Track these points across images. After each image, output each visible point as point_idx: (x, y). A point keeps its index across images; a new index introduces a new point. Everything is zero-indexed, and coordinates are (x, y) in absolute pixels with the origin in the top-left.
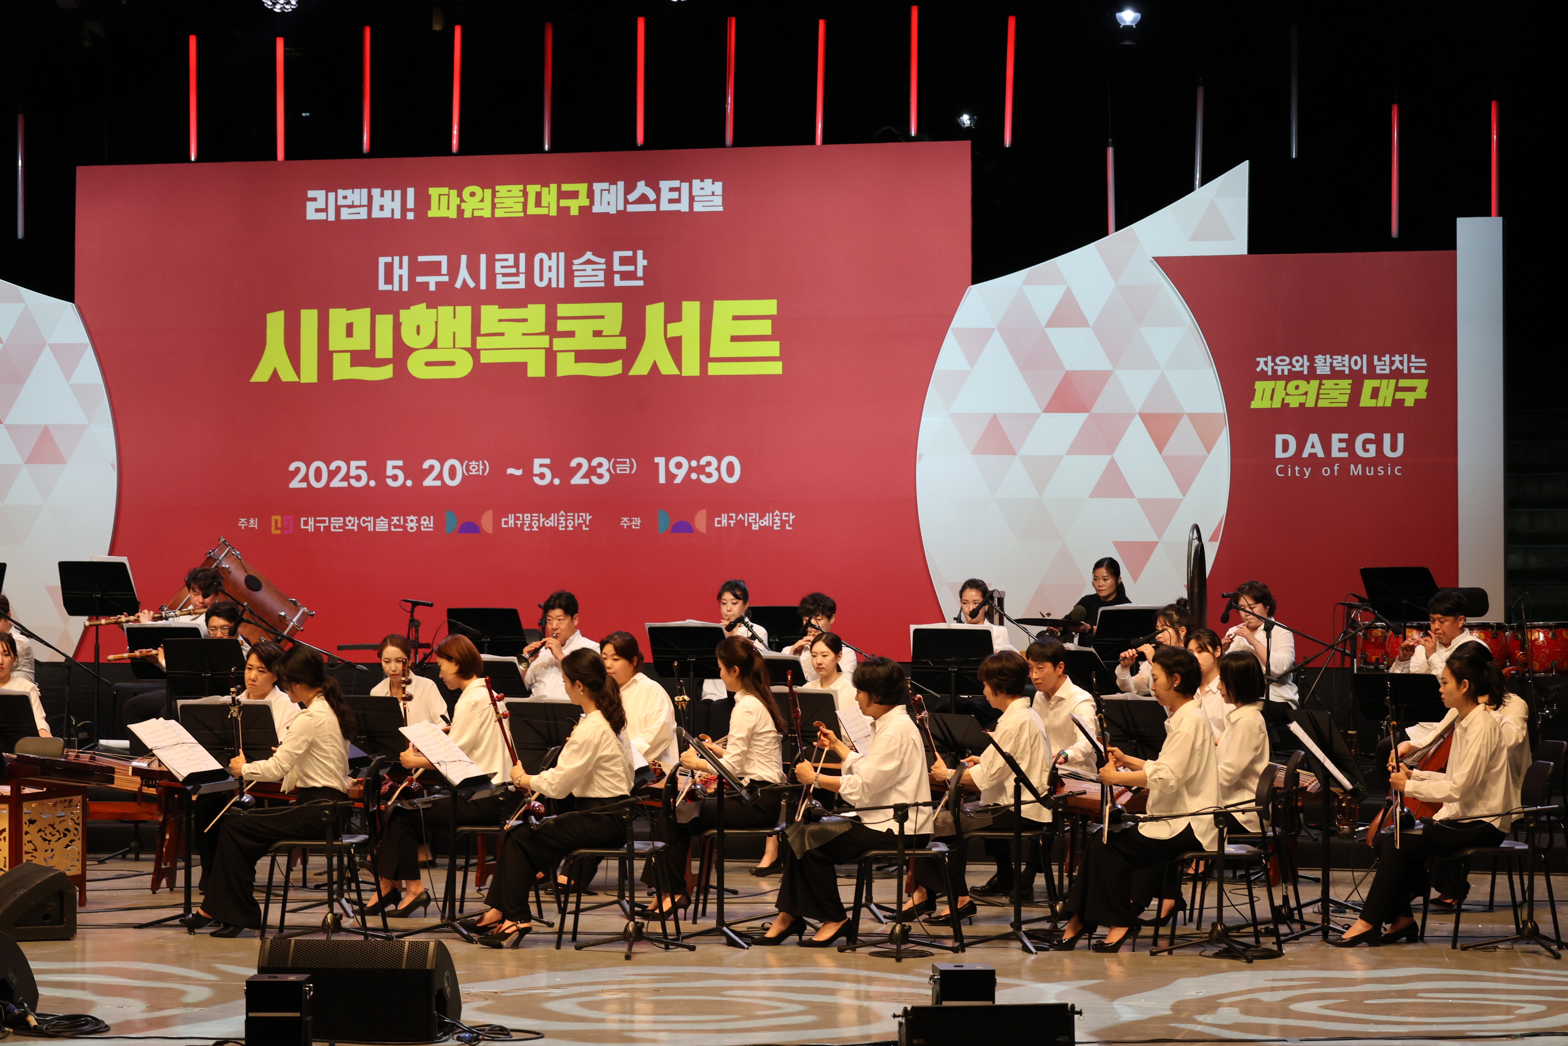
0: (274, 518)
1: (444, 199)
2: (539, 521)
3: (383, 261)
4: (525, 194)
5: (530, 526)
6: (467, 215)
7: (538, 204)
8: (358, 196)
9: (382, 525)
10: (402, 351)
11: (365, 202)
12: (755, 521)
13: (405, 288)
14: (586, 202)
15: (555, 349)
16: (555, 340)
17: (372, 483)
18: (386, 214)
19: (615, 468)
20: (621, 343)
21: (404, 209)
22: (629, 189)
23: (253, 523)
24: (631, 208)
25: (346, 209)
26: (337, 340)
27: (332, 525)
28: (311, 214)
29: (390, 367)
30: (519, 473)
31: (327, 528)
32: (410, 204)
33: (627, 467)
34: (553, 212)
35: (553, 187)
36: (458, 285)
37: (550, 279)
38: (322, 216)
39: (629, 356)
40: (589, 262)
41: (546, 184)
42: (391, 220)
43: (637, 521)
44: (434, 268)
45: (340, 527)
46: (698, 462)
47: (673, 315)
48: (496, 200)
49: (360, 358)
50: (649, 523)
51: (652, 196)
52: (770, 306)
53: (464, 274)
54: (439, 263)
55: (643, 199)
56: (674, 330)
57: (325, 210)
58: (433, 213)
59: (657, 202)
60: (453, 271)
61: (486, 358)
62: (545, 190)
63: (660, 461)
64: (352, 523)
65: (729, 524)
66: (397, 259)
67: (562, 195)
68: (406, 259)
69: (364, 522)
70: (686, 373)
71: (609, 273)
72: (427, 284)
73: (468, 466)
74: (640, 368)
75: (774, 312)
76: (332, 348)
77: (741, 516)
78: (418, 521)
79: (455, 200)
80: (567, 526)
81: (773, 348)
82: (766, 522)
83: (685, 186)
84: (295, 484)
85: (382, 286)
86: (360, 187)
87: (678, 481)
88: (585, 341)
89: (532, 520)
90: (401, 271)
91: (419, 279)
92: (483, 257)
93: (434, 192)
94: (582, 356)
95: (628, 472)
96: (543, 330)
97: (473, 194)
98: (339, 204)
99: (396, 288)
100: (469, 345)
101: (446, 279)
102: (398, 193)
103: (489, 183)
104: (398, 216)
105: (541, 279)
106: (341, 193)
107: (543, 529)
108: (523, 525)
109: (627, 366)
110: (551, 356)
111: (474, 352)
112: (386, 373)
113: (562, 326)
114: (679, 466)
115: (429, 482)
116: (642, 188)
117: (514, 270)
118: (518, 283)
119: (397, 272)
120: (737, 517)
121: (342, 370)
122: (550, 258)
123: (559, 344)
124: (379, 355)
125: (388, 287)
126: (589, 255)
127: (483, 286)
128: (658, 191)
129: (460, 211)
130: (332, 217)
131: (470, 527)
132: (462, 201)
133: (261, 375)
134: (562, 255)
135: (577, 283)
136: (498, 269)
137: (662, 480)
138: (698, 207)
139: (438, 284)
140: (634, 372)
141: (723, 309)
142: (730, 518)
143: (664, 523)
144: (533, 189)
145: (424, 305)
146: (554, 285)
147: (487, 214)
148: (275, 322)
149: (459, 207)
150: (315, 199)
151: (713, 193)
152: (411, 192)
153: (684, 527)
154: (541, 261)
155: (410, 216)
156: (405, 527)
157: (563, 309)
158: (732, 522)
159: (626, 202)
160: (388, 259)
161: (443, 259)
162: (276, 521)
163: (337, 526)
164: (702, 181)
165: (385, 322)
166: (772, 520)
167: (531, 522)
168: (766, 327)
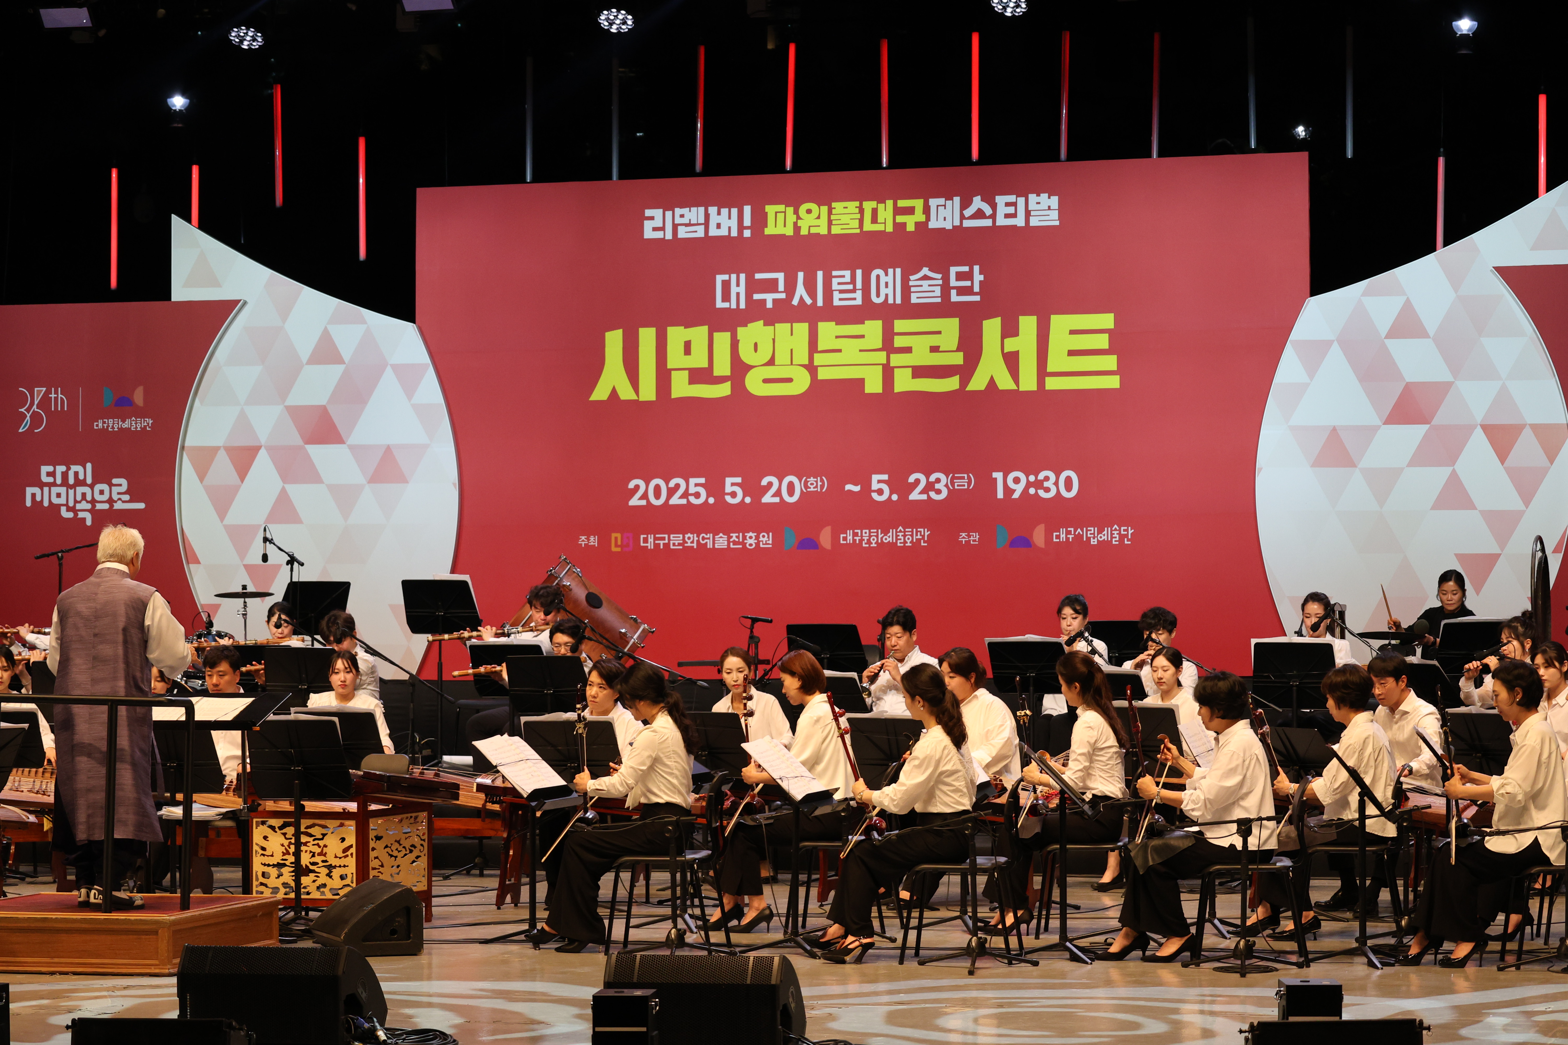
0: (614, 535)
1: (781, 217)
2: (877, 536)
3: (720, 278)
4: (861, 211)
5: (869, 542)
6: (804, 232)
7: (874, 220)
8: (695, 214)
9: (721, 542)
10: (740, 369)
11: (702, 220)
12: (1094, 536)
13: (743, 306)
14: (922, 218)
15: (892, 365)
16: (892, 356)
17: (711, 500)
18: (723, 232)
19: (953, 484)
20: (958, 359)
21: (741, 227)
22: (965, 205)
23: (593, 541)
24: (967, 224)
25: (684, 227)
26: (675, 358)
27: (672, 542)
28: (649, 233)
29: (728, 385)
30: (857, 489)
31: (667, 545)
32: (747, 222)
33: (964, 482)
34: (890, 228)
35: (890, 203)
36: (795, 302)
37: (887, 295)
38: (659, 235)
39: (966, 371)
40: (926, 278)
41: (882, 201)
42: (729, 237)
43: (975, 537)
44: (771, 286)
45: (679, 544)
46: (1036, 478)
47: (1010, 330)
48: (832, 217)
49: (698, 376)
50: (988, 537)
51: (988, 211)
52: (1107, 320)
53: (801, 291)
54: (776, 281)
55: (979, 214)
56: (1011, 344)
57: (663, 229)
58: (769, 231)
59: (993, 217)
60: (790, 289)
61: (823, 374)
62: (881, 206)
63: (998, 476)
64: (691, 540)
65: (1067, 539)
66: (734, 277)
67: (898, 211)
68: (743, 277)
69: (704, 538)
70: (1022, 388)
71: (946, 288)
72: (764, 301)
73: (806, 482)
74: (978, 383)
75: (1111, 325)
76: (670, 366)
77: (1079, 530)
78: (757, 538)
79: (791, 218)
80: (905, 542)
81: (1110, 362)
82: (1104, 537)
83: (1021, 201)
84: (635, 501)
85: (720, 304)
86: (698, 205)
87: (1016, 495)
88: (922, 357)
89: (870, 536)
90: (738, 288)
91: (756, 297)
92: (820, 274)
93: (770, 209)
94: (919, 372)
95: (966, 487)
96: (880, 346)
97: (809, 211)
98: (676, 222)
99: (734, 306)
100: (807, 362)
101: (783, 296)
102: (734, 211)
103: (825, 199)
104: (734, 233)
105: (878, 295)
106: (678, 211)
107: (881, 545)
108: (861, 540)
109: (964, 382)
110: (888, 372)
111: (811, 368)
112: (724, 390)
113: (899, 342)
114: (1017, 480)
115: (768, 498)
116: (978, 203)
117: (850, 287)
118: (855, 299)
119: (734, 289)
120: (1075, 531)
121: (681, 387)
122: (887, 275)
123: (896, 359)
124: (717, 372)
125: (726, 305)
126: (925, 271)
127: (820, 303)
128: (994, 206)
129: (797, 228)
130: (669, 236)
131: (809, 544)
132: (799, 218)
133: (600, 393)
134: (898, 271)
135: (914, 299)
136: (835, 286)
137: (1000, 495)
138: (1034, 222)
139: (775, 301)
140: (971, 387)
141: (1060, 324)
142: (1068, 533)
143: (1002, 538)
144: (869, 206)
145: (762, 322)
146: (891, 301)
147: (823, 231)
148: (614, 340)
149: (795, 224)
150: (652, 218)
151: (1049, 207)
152: (747, 209)
153: (1022, 542)
154: (878, 277)
155: (747, 233)
156: (744, 544)
157: (900, 325)
158: (1070, 537)
159: (962, 217)
160: (726, 277)
161: (780, 276)
162: (616, 538)
163: (677, 543)
164: (1038, 195)
165: (723, 339)
166: (1111, 535)
167: (870, 537)
168: (1103, 342)
